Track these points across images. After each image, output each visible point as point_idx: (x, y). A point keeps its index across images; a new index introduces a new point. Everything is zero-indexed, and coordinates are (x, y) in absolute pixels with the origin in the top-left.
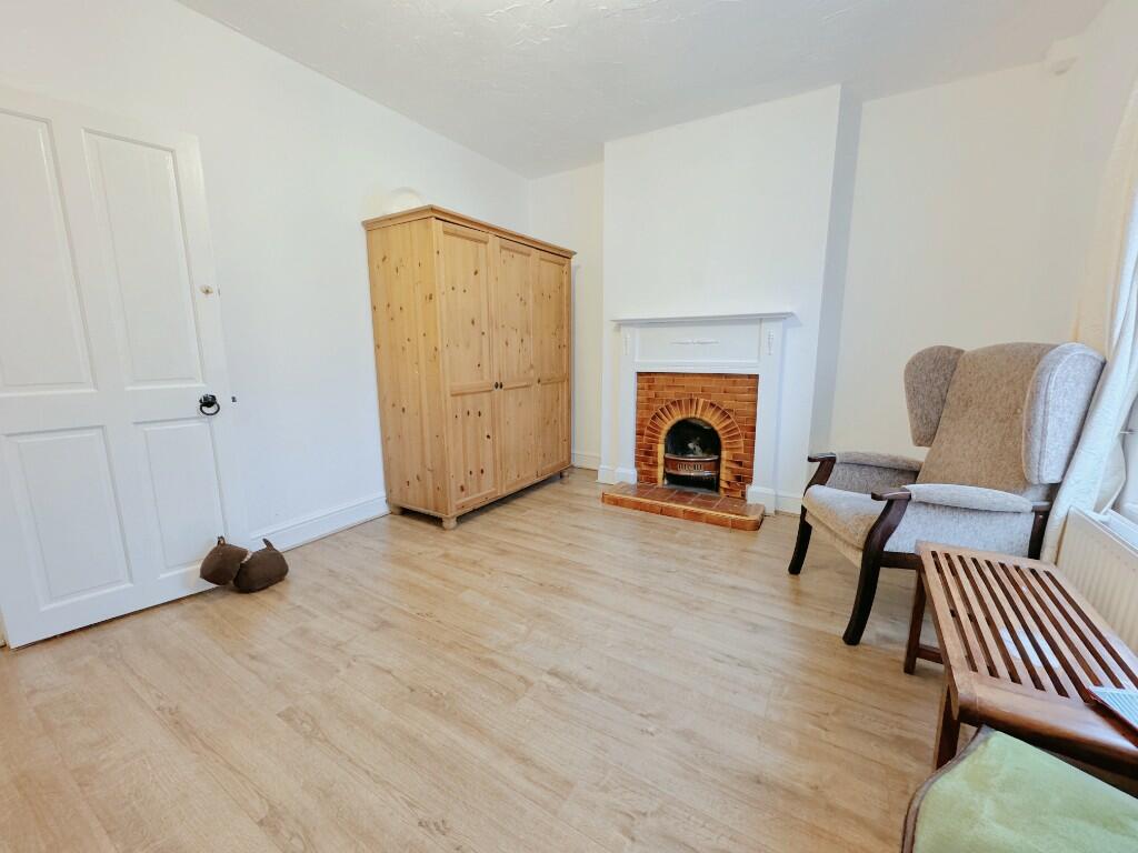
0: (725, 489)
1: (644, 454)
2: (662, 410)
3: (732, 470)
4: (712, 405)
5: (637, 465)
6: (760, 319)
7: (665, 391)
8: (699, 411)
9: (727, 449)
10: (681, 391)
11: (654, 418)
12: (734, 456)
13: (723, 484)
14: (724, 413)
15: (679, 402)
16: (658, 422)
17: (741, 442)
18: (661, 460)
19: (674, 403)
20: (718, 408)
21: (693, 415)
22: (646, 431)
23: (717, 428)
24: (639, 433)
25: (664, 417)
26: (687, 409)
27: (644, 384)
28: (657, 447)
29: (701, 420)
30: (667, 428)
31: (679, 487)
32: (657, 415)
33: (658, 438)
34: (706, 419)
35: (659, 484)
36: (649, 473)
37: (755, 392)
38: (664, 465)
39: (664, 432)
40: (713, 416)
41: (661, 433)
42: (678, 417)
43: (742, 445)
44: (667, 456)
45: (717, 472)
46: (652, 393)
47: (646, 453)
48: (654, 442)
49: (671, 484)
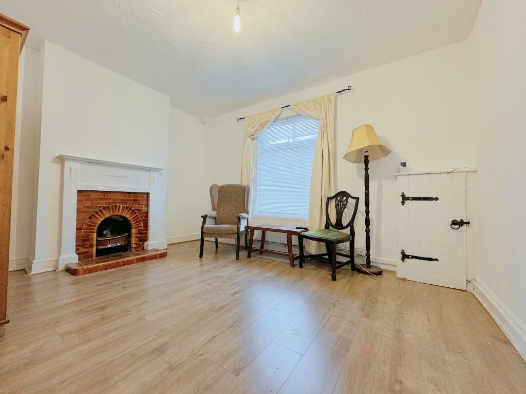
0: (135, 248)
1: (82, 242)
2: (96, 213)
3: (138, 237)
4: (127, 208)
5: (77, 250)
6: (150, 170)
7: (98, 201)
8: (120, 211)
9: (135, 228)
10: (110, 201)
11: (90, 218)
12: (139, 230)
13: (134, 246)
14: (133, 211)
15: (108, 207)
16: (94, 220)
18: (95, 243)
19: (105, 208)
20: (130, 209)
21: (116, 213)
22: (84, 227)
23: (130, 218)
24: (78, 229)
25: (98, 216)
26: (113, 210)
27: (81, 198)
28: (92, 235)
29: (120, 216)
30: (99, 222)
31: (107, 256)
32: (93, 215)
33: (94, 229)
34: (123, 215)
35: (94, 258)
36: (87, 253)
37: (148, 200)
38: (97, 245)
39: (97, 225)
40: (128, 213)
41: (95, 226)
42: (107, 215)
43: (142, 225)
44: (99, 239)
45: (127, 242)
46: (89, 203)
47: (84, 241)
48: (91, 232)
49: (100, 255)
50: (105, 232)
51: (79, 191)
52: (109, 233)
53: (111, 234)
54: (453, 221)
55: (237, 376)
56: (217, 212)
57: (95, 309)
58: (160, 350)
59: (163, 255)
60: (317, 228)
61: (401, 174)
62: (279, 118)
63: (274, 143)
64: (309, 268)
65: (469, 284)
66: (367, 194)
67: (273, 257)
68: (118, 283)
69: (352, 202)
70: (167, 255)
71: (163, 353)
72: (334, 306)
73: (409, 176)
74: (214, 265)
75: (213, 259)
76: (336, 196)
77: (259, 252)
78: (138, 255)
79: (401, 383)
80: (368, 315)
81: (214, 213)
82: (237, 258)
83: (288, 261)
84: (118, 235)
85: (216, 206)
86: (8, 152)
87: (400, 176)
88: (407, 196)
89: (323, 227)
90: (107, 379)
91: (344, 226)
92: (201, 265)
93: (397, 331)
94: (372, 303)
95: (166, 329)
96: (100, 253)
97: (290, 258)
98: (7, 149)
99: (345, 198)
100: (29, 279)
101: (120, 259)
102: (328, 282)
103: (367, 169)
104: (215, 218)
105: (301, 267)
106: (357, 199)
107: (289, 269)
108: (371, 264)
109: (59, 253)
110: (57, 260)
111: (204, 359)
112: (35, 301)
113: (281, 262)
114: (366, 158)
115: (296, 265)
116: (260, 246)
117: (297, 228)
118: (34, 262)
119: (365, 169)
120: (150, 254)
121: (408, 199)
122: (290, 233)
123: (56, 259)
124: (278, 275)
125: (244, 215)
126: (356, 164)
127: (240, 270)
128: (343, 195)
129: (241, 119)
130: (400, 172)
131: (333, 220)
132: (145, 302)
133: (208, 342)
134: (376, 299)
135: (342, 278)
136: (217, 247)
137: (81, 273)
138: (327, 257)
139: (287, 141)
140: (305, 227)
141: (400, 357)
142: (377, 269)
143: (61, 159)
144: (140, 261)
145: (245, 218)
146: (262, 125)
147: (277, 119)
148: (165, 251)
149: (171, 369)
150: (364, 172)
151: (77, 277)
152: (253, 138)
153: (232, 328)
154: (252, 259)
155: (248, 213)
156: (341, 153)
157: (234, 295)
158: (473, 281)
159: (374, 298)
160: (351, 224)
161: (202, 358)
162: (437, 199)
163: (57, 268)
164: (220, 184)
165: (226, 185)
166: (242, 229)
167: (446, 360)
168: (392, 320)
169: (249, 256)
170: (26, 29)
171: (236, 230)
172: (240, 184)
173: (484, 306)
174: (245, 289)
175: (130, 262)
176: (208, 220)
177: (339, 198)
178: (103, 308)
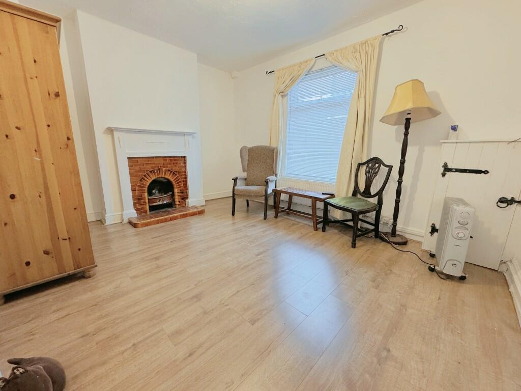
0: (179, 205)
1: (138, 201)
2: (144, 176)
3: (180, 196)
4: (169, 170)
5: (135, 207)
6: (184, 134)
7: (145, 166)
8: (163, 174)
9: (177, 188)
10: (153, 166)
11: (140, 181)
12: (180, 190)
13: (177, 203)
14: (174, 173)
15: (154, 170)
16: (144, 182)
17: (182, 184)
18: (147, 201)
19: (151, 172)
20: (171, 172)
21: (161, 176)
22: (137, 188)
23: (172, 180)
24: (133, 190)
25: (146, 179)
26: (158, 174)
27: (132, 164)
28: (144, 195)
29: (164, 178)
30: (148, 184)
31: (157, 211)
32: (143, 178)
33: (144, 190)
34: (166, 177)
35: (148, 212)
36: (142, 208)
37: (185, 163)
38: (149, 203)
39: (147, 187)
40: (170, 175)
41: (145, 188)
42: (154, 178)
43: (183, 185)
44: (150, 198)
45: (172, 199)
46: (138, 168)
47: (139, 199)
48: (143, 192)
49: (153, 211)
50: (154, 191)
51: (129, 158)
52: (157, 192)
53: (159, 193)
54: (500, 199)
55: (253, 325)
56: (247, 175)
57: (152, 259)
58: (198, 297)
59: (201, 212)
60: (344, 195)
61: (449, 141)
62: (313, 70)
63: (306, 100)
64: (332, 232)
65: (503, 265)
66: (403, 162)
67: (299, 218)
68: (167, 236)
69: (384, 170)
70: (204, 212)
71: (200, 300)
72: (347, 274)
73: (457, 144)
74: (244, 224)
75: (244, 217)
76: (367, 162)
77: (286, 213)
78: (182, 211)
79: (389, 351)
80: (378, 286)
81: (245, 175)
82: (265, 218)
83: (312, 224)
84: (165, 194)
85: (246, 168)
86: (70, 141)
87: (445, 144)
88: (450, 167)
89: (350, 194)
90: (162, 314)
91: (372, 194)
92: (233, 223)
93: (402, 306)
94: (386, 274)
95: (202, 281)
96: (152, 208)
97: (314, 223)
98: (68, 139)
99: (377, 165)
100: (105, 228)
101: (168, 215)
102: (347, 248)
103: (406, 134)
104: (246, 179)
105: (324, 230)
106: (390, 167)
107: (311, 232)
108: (397, 233)
109: (122, 210)
110: (122, 214)
111: (229, 309)
112: (111, 248)
113: (306, 224)
114: (408, 121)
115: (319, 228)
116: (287, 208)
117: (323, 194)
118: (106, 215)
119: (405, 134)
120: (191, 211)
121: (450, 170)
122: (315, 200)
123: (120, 213)
124: (300, 238)
125: (272, 178)
126: (396, 126)
127: (266, 231)
128: (374, 163)
129: (271, 72)
130: (448, 139)
131: (362, 188)
132: (187, 256)
133: (234, 295)
134: (391, 271)
135: (362, 246)
136: (248, 205)
137: (140, 226)
138: (351, 223)
139: (320, 98)
140: (332, 193)
141: (396, 329)
142: (402, 239)
143: (110, 131)
144: (183, 217)
145: (273, 181)
146: (293, 80)
147: (309, 71)
148: (203, 208)
149: (205, 313)
150: (403, 137)
151: (137, 230)
152: (283, 94)
153: (253, 286)
154: (279, 219)
155: (276, 175)
156: (379, 115)
157: (258, 255)
158: (508, 263)
159: (389, 270)
160: (380, 194)
161: (228, 307)
162: (486, 172)
163: (123, 220)
164: (250, 146)
165: (255, 147)
166: (270, 191)
167: (441, 338)
168: (400, 293)
169: (276, 217)
170: (58, 21)
171: (264, 193)
172: (268, 145)
173: (510, 290)
174: (268, 250)
175: (175, 218)
176: (238, 182)
177: (370, 165)
178: (157, 259)
